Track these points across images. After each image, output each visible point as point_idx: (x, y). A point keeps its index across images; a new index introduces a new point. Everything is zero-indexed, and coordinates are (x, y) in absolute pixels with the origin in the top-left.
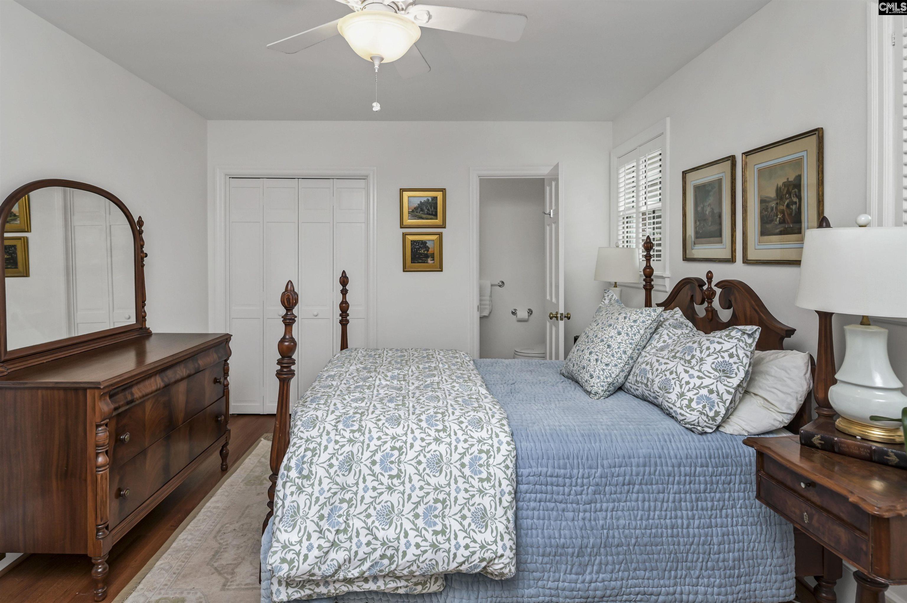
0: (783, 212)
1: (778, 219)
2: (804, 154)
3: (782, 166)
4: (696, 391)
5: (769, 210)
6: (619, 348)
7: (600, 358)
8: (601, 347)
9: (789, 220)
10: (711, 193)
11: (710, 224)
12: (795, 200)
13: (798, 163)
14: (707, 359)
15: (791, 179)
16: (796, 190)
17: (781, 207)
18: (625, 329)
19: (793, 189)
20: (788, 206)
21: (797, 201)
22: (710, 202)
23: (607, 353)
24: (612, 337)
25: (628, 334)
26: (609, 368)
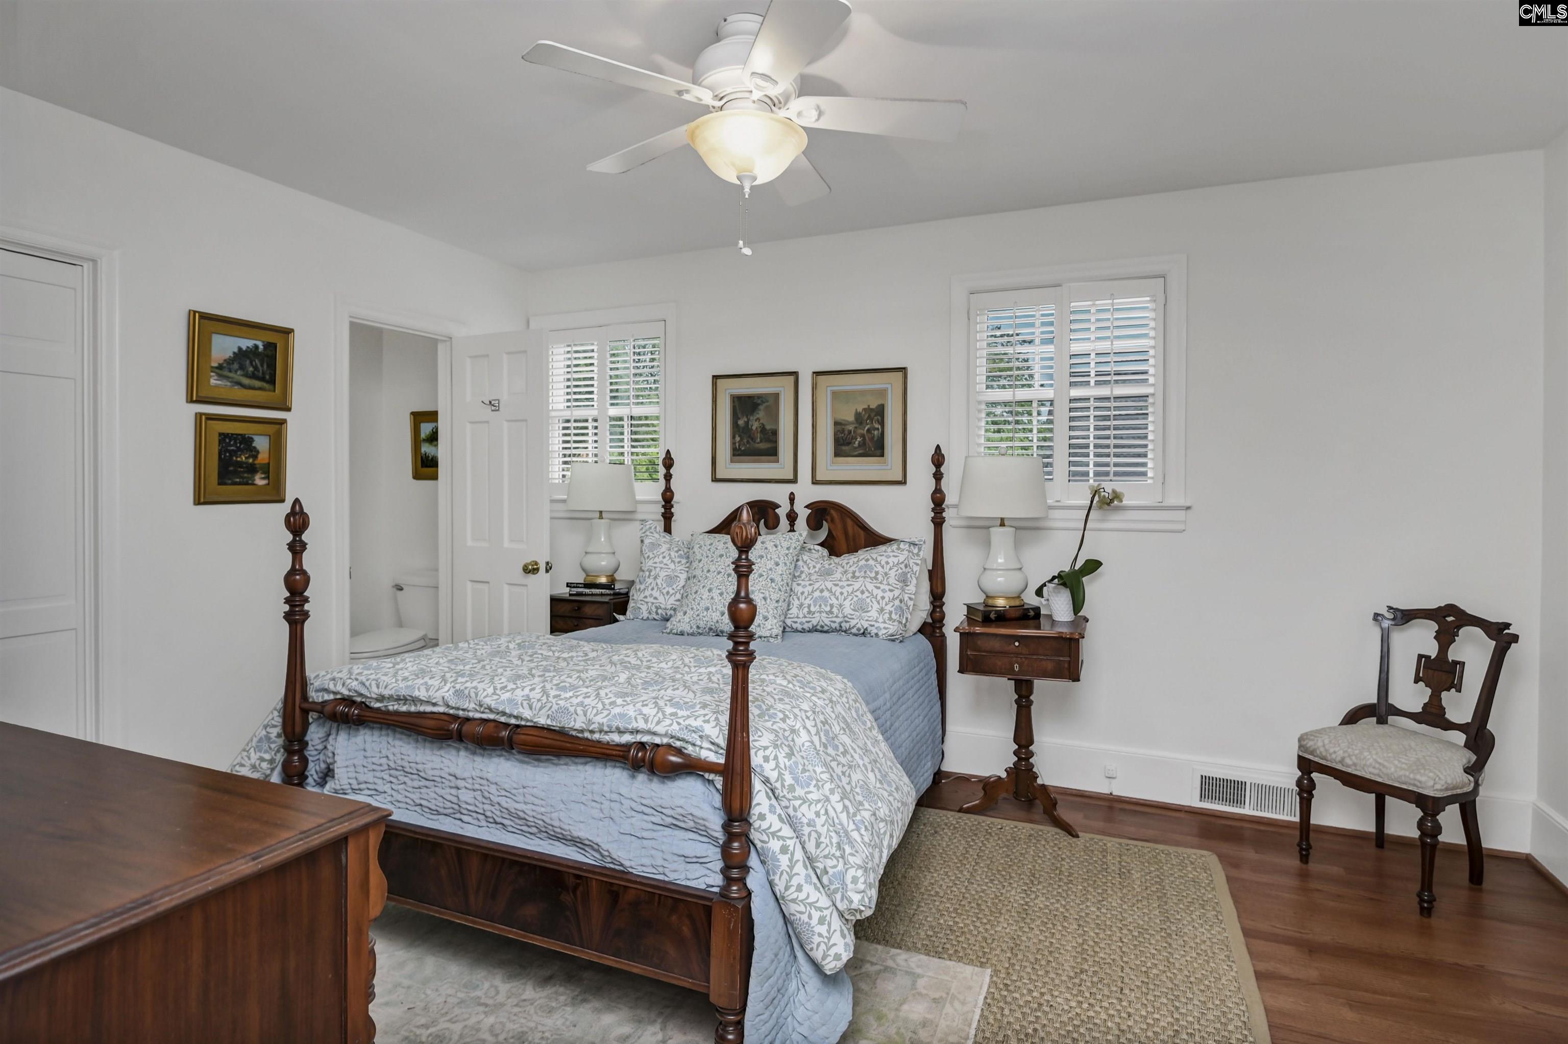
0: (863, 436)
1: (857, 442)
2: (889, 386)
3: (863, 393)
4: (892, 604)
5: (846, 432)
6: (782, 580)
7: (767, 595)
8: (763, 583)
9: (870, 444)
10: (761, 407)
11: (759, 440)
12: (877, 426)
13: (882, 393)
14: (890, 572)
15: (873, 406)
16: (879, 417)
17: (860, 431)
18: (782, 558)
19: (875, 416)
20: (868, 430)
21: (880, 427)
22: (758, 416)
23: (773, 588)
24: (771, 569)
25: (785, 564)
26: (780, 604)
